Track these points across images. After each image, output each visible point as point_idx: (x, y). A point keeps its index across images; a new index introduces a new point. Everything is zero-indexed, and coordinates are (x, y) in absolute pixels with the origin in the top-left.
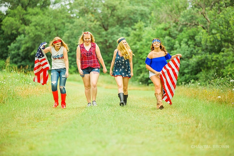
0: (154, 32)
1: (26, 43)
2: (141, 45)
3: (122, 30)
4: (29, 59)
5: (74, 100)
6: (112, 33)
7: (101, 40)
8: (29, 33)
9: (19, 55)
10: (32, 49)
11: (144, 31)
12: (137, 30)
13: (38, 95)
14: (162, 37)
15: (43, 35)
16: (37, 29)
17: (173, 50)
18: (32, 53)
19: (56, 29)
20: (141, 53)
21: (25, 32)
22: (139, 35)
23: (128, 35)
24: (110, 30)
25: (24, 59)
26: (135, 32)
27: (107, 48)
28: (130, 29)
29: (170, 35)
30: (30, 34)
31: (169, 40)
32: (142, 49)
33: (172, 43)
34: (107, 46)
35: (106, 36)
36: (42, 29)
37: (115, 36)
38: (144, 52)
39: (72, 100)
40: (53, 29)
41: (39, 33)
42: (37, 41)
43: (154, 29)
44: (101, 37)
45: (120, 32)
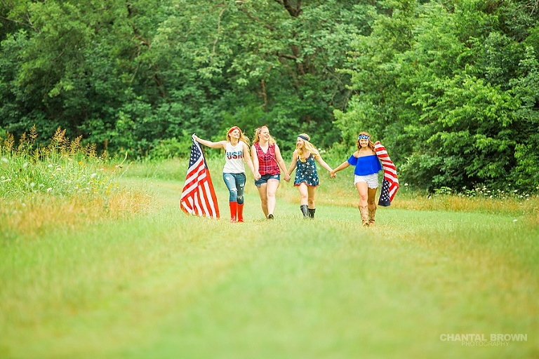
0: (452, 19)
1: (33, 57)
2: (409, 60)
3: (345, 13)
4: (44, 109)
5: (192, 241)
6: (315, 25)
7: (279, 47)
8: (41, 24)
9: (11, 97)
10: (54, 78)
11: (417, 17)
12: (396, 12)
13: (73, 227)
14: (479, 35)
15: (88, 31)
16: (67, 11)
17: (515, 76)
18: (55, 91)
19: (131, 12)
20: (407, 88)
21: (30, 21)
22: (402, 30)
23: (367, 31)
24: (306, 14)
25: (27, 109)
26: (388, 19)
27: (299, 73)
28: (372, 10)
29: (502, 27)
30: (45, 29)
31: (499, 45)
32: (411, 73)
33: (510, 55)
34: (297, 64)
35: (294, 34)
36: (83, 12)
37: (324, 32)
38: (418, 85)
39: (187, 241)
40: (123, 11)
41: (75, 24)
42: (68, 49)
43: (452, 10)
44: (278, 38)
45: (339, 22)
